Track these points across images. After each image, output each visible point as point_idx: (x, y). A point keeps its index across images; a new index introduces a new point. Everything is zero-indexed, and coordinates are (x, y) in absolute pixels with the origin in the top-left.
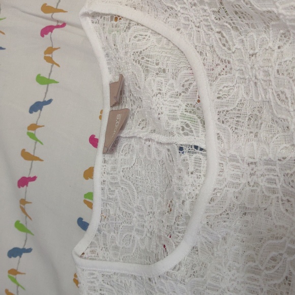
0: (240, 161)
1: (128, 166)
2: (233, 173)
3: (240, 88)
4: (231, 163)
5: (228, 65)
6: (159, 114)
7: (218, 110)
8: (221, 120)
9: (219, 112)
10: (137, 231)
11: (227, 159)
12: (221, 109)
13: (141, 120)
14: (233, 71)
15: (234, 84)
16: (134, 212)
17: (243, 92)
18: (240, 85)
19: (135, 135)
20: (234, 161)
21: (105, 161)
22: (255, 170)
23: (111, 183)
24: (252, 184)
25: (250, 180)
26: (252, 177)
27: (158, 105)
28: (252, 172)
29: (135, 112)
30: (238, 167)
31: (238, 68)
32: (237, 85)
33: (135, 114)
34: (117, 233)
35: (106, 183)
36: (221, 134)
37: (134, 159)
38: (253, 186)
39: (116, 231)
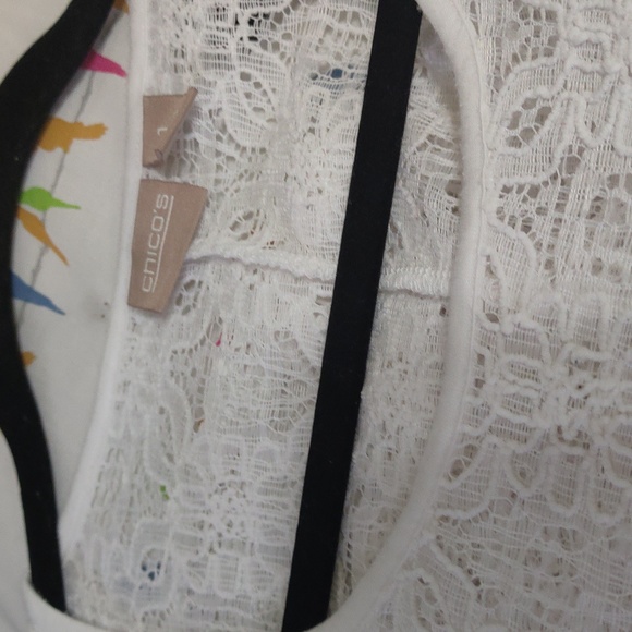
0: (546, 354)
1: (187, 345)
2: (513, 390)
3: (572, 108)
4: (512, 357)
5: (547, 30)
6: (310, 194)
7: (504, 181)
8: (508, 213)
9: (507, 190)
10: (180, 538)
11: (501, 341)
12: (513, 181)
13: (240, 213)
14: (561, 48)
15: (554, 92)
16: (173, 485)
17: (581, 122)
18: (574, 95)
19: (219, 251)
20: (522, 350)
21: (135, 324)
22: (588, 388)
23: (142, 393)
24: (569, 435)
25: (564, 421)
26: (575, 411)
27: (307, 168)
28: (578, 395)
29: (227, 189)
30: (533, 375)
31: (584, 36)
32: (565, 95)
33: (228, 195)
34: (129, 542)
35: (130, 388)
36: (496, 261)
37: (205, 325)
38: (574, 443)
39: (125, 538)
